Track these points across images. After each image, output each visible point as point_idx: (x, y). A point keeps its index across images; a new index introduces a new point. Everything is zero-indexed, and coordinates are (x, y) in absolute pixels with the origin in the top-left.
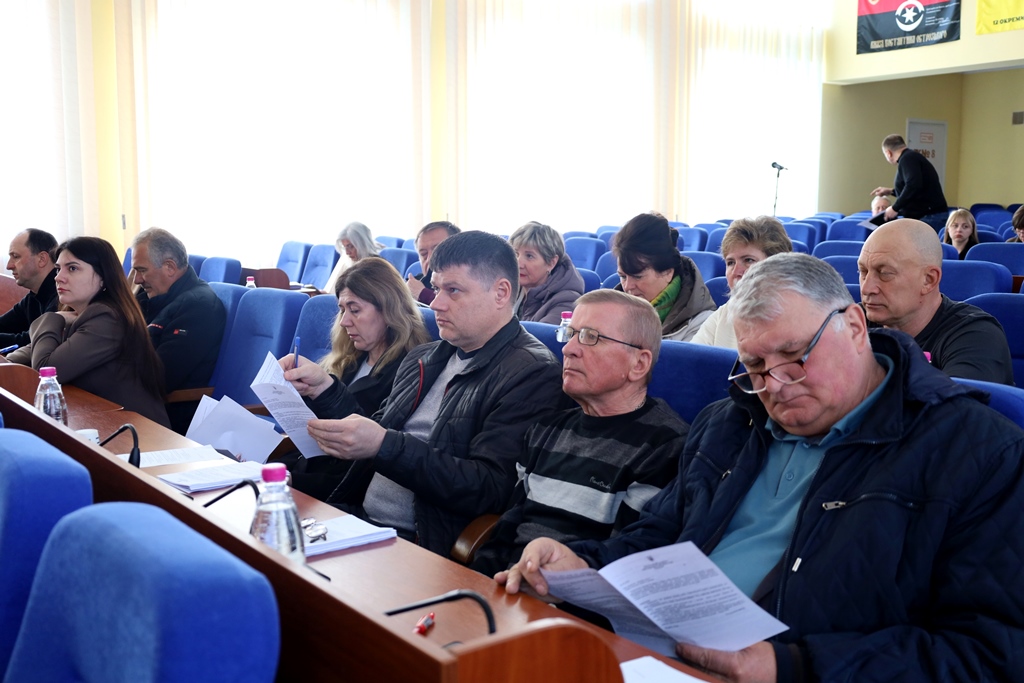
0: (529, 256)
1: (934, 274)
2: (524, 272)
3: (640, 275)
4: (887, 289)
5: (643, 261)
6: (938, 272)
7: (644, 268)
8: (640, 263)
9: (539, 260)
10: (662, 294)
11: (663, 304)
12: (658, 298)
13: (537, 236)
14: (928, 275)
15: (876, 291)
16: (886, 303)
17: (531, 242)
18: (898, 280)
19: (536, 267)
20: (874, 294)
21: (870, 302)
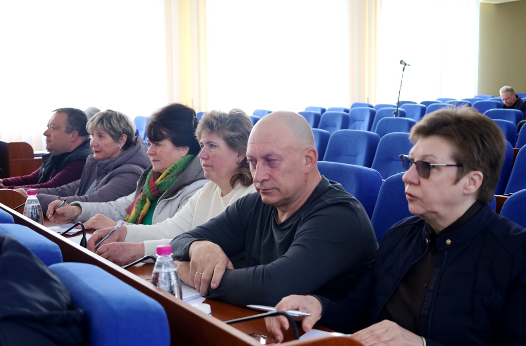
0: (100, 136)
1: (312, 154)
2: (97, 149)
3: (160, 143)
4: (277, 175)
5: (164, 133)
6: (314, 152)
7: (163, 138)
8: (162, 134)
9: (108, 140)
10: (173, 165)
11: (172, 174)
12: (169, 168)
13: (105, 121)
14: (307, 156)
15: (267, 178)
16: (278, 186)
17: (99, 126)
18: (284, 165)
19: (106, 145)
20: (266, 180)
21: (263, 188)
